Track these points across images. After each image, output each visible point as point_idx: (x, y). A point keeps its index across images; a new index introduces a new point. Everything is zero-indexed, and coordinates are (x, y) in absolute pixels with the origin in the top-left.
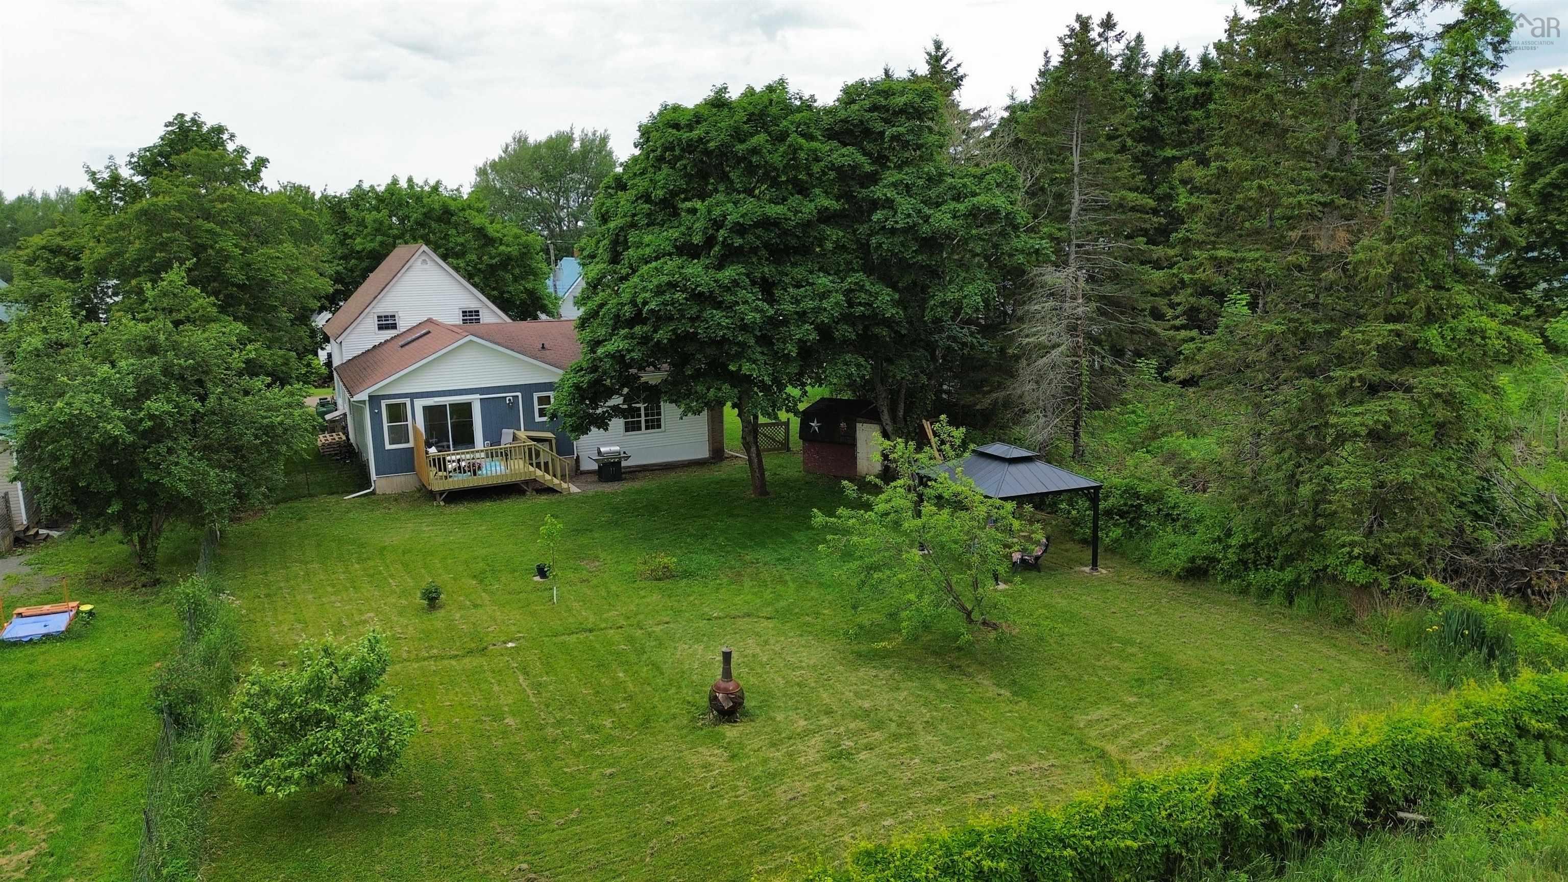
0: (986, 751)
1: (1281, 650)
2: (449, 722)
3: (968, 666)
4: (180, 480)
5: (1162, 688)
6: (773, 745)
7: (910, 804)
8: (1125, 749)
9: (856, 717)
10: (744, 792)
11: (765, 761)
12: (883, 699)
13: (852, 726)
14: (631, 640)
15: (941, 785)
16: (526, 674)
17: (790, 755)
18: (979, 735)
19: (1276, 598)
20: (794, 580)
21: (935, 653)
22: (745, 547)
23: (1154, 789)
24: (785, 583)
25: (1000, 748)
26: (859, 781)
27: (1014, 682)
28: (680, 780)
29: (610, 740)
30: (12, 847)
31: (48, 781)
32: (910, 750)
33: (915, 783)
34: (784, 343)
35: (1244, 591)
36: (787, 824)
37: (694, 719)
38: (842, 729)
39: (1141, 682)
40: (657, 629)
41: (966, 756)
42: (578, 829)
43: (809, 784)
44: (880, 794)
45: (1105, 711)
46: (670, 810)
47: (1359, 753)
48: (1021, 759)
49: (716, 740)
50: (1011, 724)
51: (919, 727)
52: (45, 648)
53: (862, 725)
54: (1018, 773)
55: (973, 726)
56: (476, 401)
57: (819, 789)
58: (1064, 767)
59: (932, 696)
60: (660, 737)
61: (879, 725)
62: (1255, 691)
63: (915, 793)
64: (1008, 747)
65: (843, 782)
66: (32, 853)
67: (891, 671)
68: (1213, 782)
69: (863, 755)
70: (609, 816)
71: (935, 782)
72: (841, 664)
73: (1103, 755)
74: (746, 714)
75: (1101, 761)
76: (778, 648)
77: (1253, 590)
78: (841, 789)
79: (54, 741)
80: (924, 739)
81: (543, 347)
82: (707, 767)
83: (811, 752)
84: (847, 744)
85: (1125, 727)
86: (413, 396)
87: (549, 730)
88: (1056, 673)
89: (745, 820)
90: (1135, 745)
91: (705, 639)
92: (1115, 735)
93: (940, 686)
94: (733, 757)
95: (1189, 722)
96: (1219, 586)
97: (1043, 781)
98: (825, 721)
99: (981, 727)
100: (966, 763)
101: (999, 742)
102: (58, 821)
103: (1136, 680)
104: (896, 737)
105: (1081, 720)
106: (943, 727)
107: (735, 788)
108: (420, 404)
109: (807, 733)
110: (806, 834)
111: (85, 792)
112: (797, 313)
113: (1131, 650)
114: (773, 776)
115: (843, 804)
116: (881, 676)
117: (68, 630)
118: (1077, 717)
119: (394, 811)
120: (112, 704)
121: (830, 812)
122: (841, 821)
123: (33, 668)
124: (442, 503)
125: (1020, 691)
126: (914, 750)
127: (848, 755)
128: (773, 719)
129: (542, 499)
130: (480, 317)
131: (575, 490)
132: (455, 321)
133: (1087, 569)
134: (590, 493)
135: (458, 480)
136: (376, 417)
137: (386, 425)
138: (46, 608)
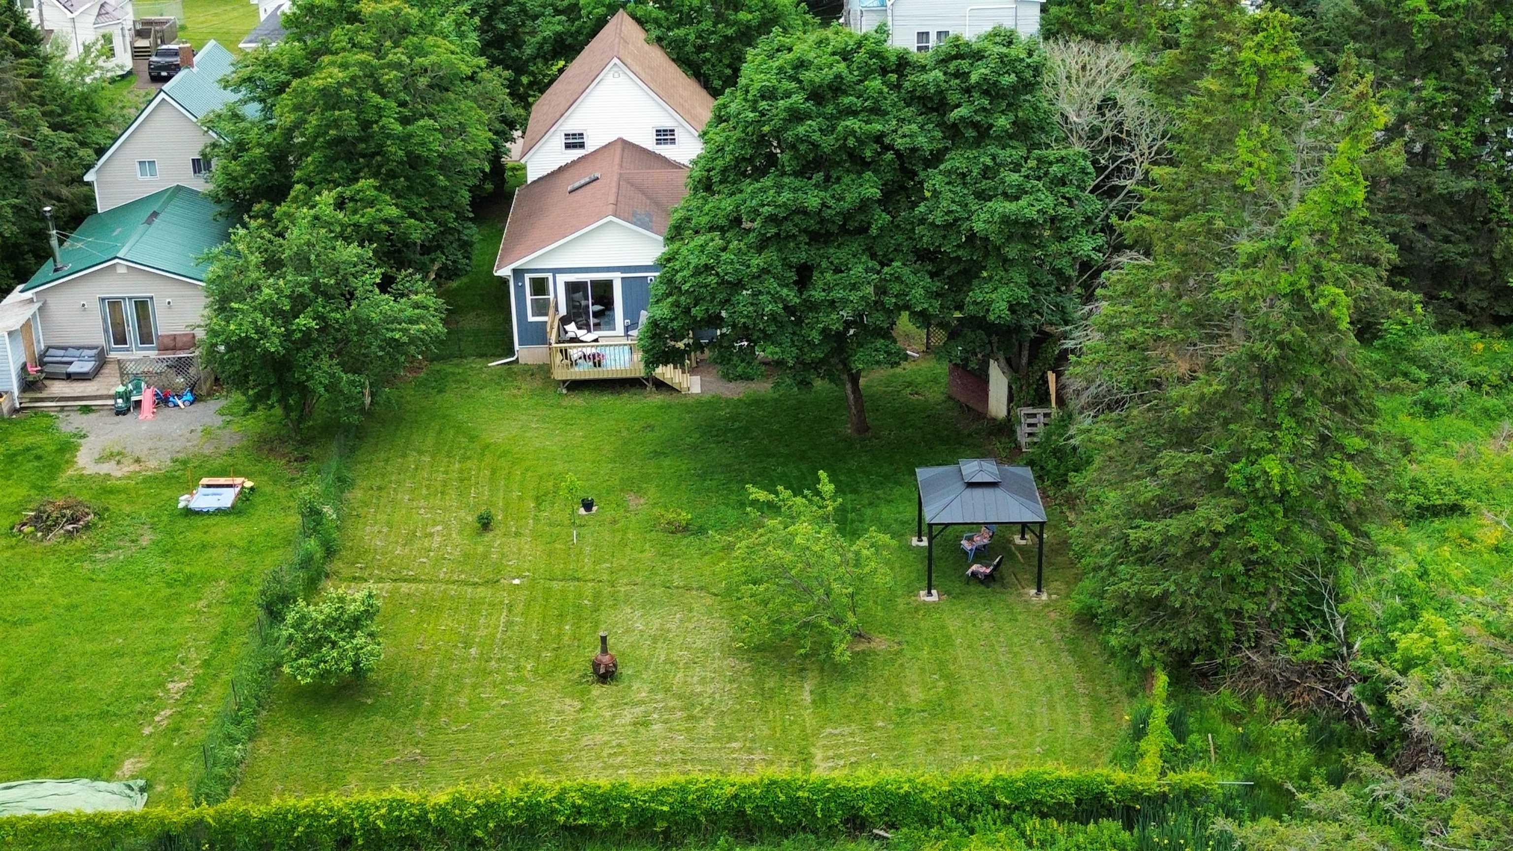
0: (733, 740)
2: (435, 644)
3: (812, 670)
4: (321, 383)
5: (915, 719)
6: (612, 706)
7: (647, 763)
8: (825, 759)
9: (680, 698)
11: (596, 717)
12: (715, 687)
13: (672, 704)
14: (595, 596)
16: (510, 611)
17: (615, 716)
18: (745, 729)
25: (745, 740)
26: (635, 742)
27: (825, 692)
28: (538, 718)
29: (521, 679)
30: (176, 678)
31: (200, 637)
32: (688, 728)
36: (569, 760)
38: (662, 705)
39: (908, 711)
40: (622, 589)
41: (717, 741)
43: (606, 738)
45: (848, 729)
46: (517, 736)
48: (749, 750)
49: (585, 693)
51: (713, 714)
52: (217, 519)
53: (679, 704)
54: (734, 759)
55: (750, 721)
56: (617, 278)
57: (607, 743)
61: (689, 707)
63: (658, 758)
64: (753, 741)
65: (626, 741)
66: (185, 684)
69: (656, 726)
79: (208, 606)
80: (707, 723)
82: (560, 712)
83: (629, 717)
84: (655, 716)
85: (846, 743)
86: (556, 271)
87: (492, 663)
88: (861, 690)
90: (835, 757)
91: (649, 607)
92: (833, 747)
93: (770, 684)
94: (581, 709)
98: (659, 696)
99: (756, 722)
101: (752, 736)
102: (200, 667)
104: (690, 718)
105: (827, 731)
106: (728, 717)
109: (639, 703)
111: (217, 650)
114: (592, 728)
117: (233, 507)
118: (827, 729)
119: (369, 701)
120: (248, 581)
123: (207, 538)
124: (564, 391)
125: (819, 700)
126: (691, 729)
127: (647, 724)
128: (630, 687)
129: (657, 399)
130: (676, 137)
131: (696, 389)
132: (648, 142)
133: (1033, 591)
134: (707, 397)
135: (584, 371)
136: (520, 290)
137: (529, 298)
138: (222, 481)
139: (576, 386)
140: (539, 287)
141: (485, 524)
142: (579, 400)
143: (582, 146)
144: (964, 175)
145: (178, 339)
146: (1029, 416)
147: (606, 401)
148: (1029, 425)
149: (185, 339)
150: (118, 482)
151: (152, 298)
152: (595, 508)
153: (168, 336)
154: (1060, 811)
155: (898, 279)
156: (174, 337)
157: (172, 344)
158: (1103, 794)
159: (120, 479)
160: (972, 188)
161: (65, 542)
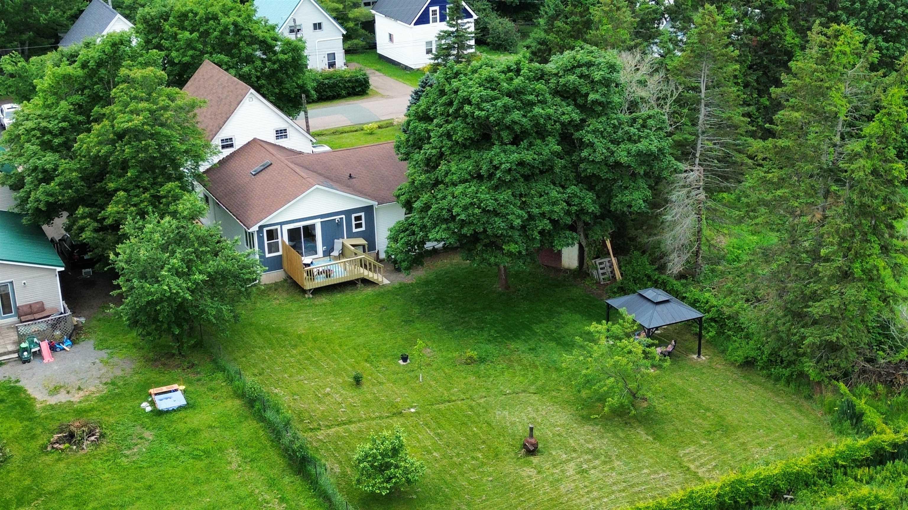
0: (641, 469)
1: (776, 414)
3: (634, 423)
5: (718, 435)
6: (554, 467)
7: (613, 492)
8: (698, 467)
9: (587, 453)
10: (548, 488)
11: (552, 474)
12: (597, 443)
13: (586, 457)
14: (472, 408)
15: (625, 484)
16: (429, 428)
17: (562, 471)
18: (639, 462)
19: (783, 382)
20: (541, 365)
21: (618, 415)
22: (508, 339)
23: (697, 492)
24: (536, 367)
25: (647, 467)
26: (592, 483)
27: (654, 433)
28: (521, 483)
29: (483, 464)
32: (611, 469)
33: (614, 484)
34: (533, 231)
35: (769, 376)
36: (567, 501)
37: (516, 454)
38: (582, 459)
39: (710, 432)
40: (482, 400)
41: (634, 471)
42: (488, 503)
43: (573, 485)
44: (601, 489)
45: (692, 449)
46: (521, 495)
47: (770, 477)
48: (656, 472)
49: (530, 463)
50: (652, 455)
51: (614, 458)
53: (590, 457)
54: (654, 479)
55: (636, 457)
56: (318, 223)
57: (577, 487)
58: (672, 475)
59: (618, 441)
60: (505, 463)
61: (597, 457)
62: (758, 438)
63: (614, 488)
64: (650, 467)
65: (586, 483)
67: (599, 427)
68: (717, 489)
69: (592, 471)
70: (498, 498)
71: (622, 483)
72: (575, 423)
73: (688, 469)
74: (539, 451)
75: (687, 472)
76: (544, 413)
77: (773, 377)
78: (586, 486)
80: (617, 463)
81: (350, 176)
82: (529, 477)
83: (571, 470)
84: (585, 466)
85: (699, 456)
86: (282, 224)
87: (455, 459)
88: (672, 427)
89: (552, 499)
90: (702, 465)
91: (507, 408)
92: (694, 460)
93: (622, 435)
94: (539, 472)
95: (725, 454)
96: (758, 372)
97: (664, 482)
98: (574, 455)
99: (640, 457)
100: (634, 474)
101: (647, 464)
103: (708, 432)
104: (605, 463)
105: (681, 453)
106: (624, 458)
107: (544, 486)
108: (286, 228)
109: (567, 461)
110: (575, 505)
112: (540, 213)
113: (708, 414)
114: (558, 481)
115: (588, 493)
116: (595, 430)
117: (188, 403)
118: (680, 452)
121: (583, 496)
122: (588, 500)
124: (311, 296)
125: (657, 437)
126: (613, 469)
127: (585, 471)
128: (551, 454)
129: (369, 291)
130: (288, 133)
131: (386, 282)
132: (271, 138)
133: (695, 356)
134: (397, 285)
135: (320, 281)
136: (261, 239)
137: (266, 242)
138: (165, 389)
139: (317, 291)
140: (272, 235)
141: (358, 381)
142: (324, 299)
143: (231, 146)
144: (602, 133)
145: (33, 306)
146: (601, 264)
147: (338, 297)
148: (601, 269)
149: (38, 306)
150: (82, 405)
151: (12, 283)
152: (408, 361)
153: (26, 305)
154: (868, 463)
155: (576, 195)
156: (30, 306)
157: (29, 311)
158: (882, 448)
159: (80, 402)
160: (608, 138)
161: (96, 449)
